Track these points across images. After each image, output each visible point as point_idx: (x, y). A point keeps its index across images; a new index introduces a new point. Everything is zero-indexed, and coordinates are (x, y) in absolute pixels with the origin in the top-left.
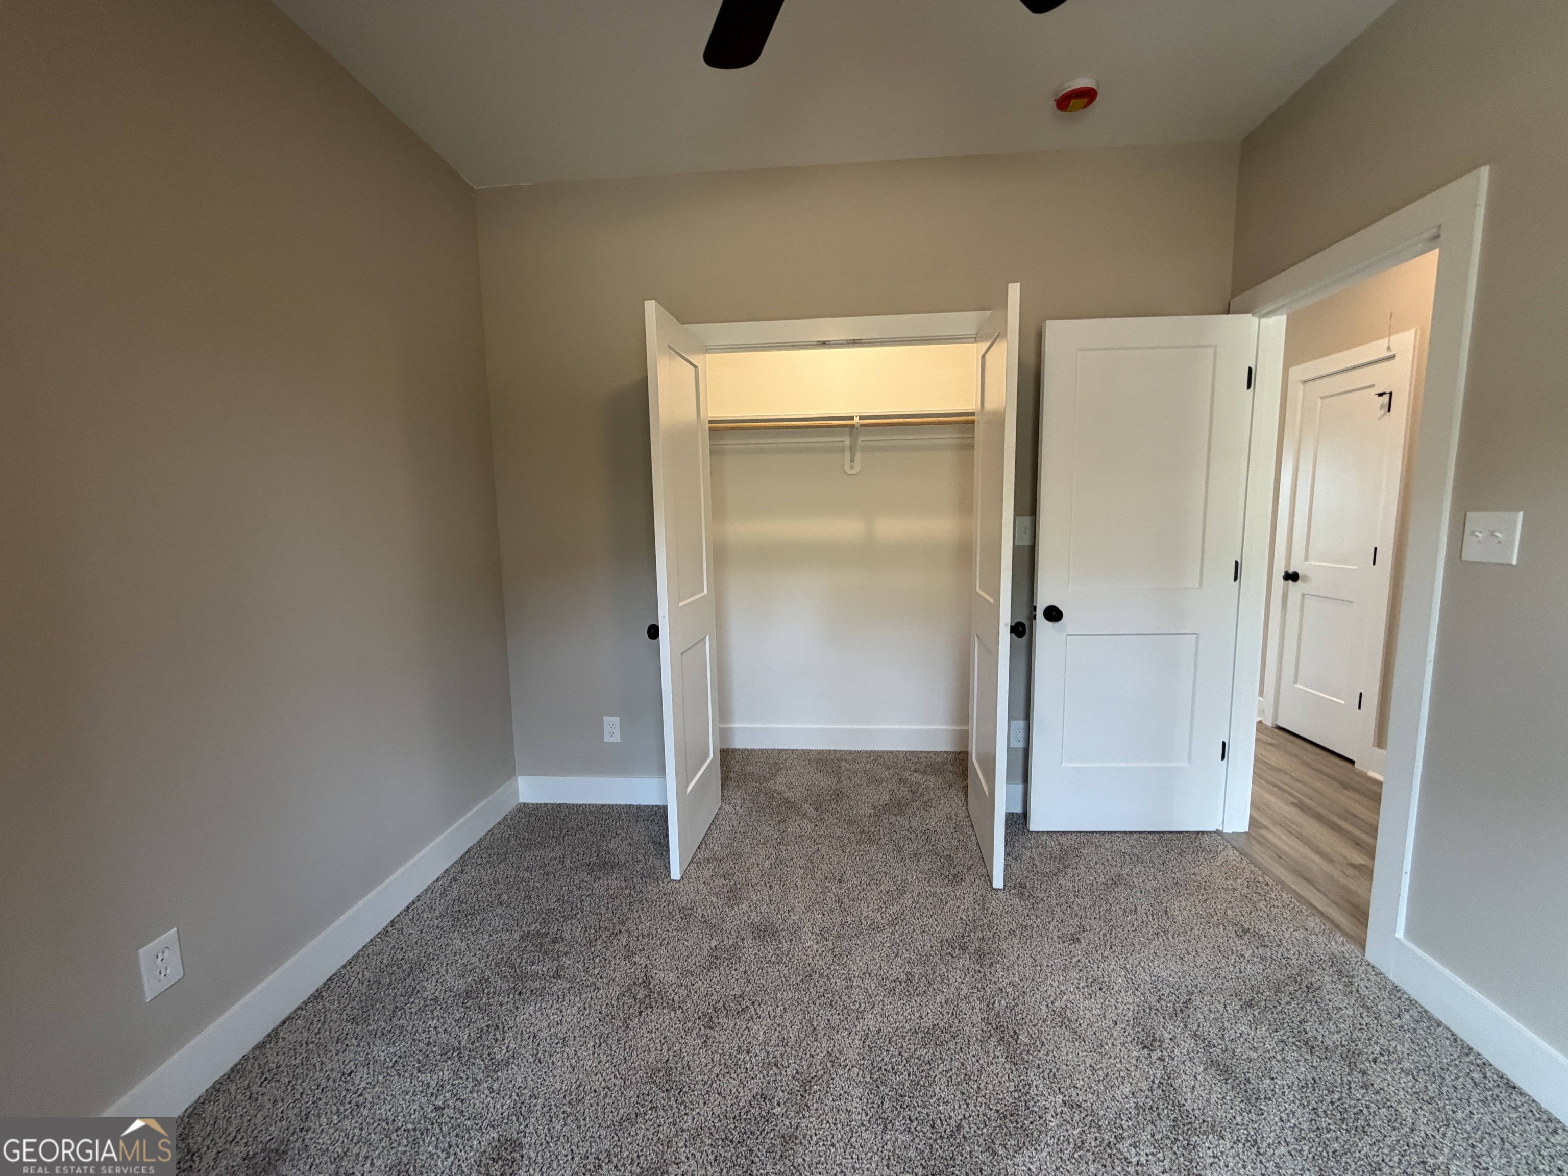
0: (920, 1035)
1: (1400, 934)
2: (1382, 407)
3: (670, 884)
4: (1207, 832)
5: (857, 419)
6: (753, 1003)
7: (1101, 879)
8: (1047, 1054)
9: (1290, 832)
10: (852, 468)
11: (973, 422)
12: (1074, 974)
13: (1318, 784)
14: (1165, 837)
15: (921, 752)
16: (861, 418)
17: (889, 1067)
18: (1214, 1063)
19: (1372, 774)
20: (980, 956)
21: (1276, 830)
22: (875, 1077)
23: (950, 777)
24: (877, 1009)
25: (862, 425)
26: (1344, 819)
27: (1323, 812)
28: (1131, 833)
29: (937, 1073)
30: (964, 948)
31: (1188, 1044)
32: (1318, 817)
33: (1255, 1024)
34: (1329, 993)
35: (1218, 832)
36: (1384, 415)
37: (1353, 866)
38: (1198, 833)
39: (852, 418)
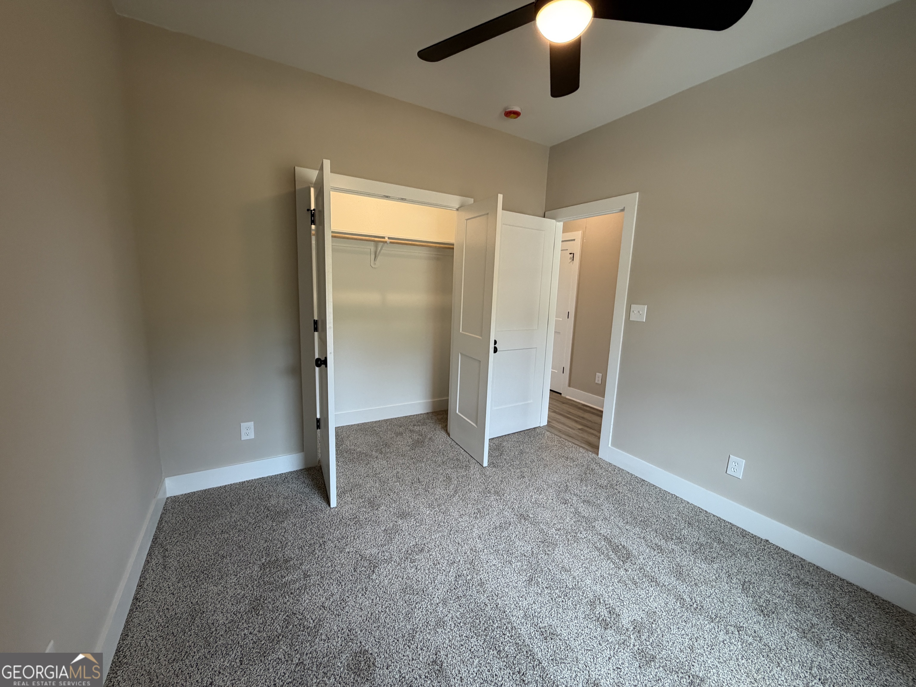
0: (498, 529)
1: (610, 446)
2: (570, 258)
3: (332, 510)
4: (537, 427)
5: (387, 238)
6: (424, 545)
7: (516, 453)
8: (541, 517)
9: (558, 422)
10: (375, 264)
11: (453, 248)
12: (531, 489)
13: (555, 403)
14: (526, 432)
15: (410, 416)
16: (389, 238)
17: (496, 544)
18: (584, 501)
19: (568, 397)
20: (497, 493)
21: (554, 422)
22: (494, 549)
23: (432, 425)
24: (476, 526)
25: (391, 243)
26: (568, 414)
27: (562, 413)
28: (514, 433)
29: (513, 538)
30: (490, 492)
31: (575, 498)
32: (561, 415)
33: (586, 486)
34: (597, 470)
35: (540, 427)
36: (571, 261)
37: (579, 429)
38: (534, 428)
39: (384, 238)
